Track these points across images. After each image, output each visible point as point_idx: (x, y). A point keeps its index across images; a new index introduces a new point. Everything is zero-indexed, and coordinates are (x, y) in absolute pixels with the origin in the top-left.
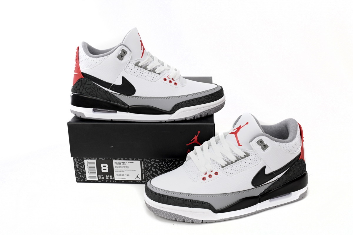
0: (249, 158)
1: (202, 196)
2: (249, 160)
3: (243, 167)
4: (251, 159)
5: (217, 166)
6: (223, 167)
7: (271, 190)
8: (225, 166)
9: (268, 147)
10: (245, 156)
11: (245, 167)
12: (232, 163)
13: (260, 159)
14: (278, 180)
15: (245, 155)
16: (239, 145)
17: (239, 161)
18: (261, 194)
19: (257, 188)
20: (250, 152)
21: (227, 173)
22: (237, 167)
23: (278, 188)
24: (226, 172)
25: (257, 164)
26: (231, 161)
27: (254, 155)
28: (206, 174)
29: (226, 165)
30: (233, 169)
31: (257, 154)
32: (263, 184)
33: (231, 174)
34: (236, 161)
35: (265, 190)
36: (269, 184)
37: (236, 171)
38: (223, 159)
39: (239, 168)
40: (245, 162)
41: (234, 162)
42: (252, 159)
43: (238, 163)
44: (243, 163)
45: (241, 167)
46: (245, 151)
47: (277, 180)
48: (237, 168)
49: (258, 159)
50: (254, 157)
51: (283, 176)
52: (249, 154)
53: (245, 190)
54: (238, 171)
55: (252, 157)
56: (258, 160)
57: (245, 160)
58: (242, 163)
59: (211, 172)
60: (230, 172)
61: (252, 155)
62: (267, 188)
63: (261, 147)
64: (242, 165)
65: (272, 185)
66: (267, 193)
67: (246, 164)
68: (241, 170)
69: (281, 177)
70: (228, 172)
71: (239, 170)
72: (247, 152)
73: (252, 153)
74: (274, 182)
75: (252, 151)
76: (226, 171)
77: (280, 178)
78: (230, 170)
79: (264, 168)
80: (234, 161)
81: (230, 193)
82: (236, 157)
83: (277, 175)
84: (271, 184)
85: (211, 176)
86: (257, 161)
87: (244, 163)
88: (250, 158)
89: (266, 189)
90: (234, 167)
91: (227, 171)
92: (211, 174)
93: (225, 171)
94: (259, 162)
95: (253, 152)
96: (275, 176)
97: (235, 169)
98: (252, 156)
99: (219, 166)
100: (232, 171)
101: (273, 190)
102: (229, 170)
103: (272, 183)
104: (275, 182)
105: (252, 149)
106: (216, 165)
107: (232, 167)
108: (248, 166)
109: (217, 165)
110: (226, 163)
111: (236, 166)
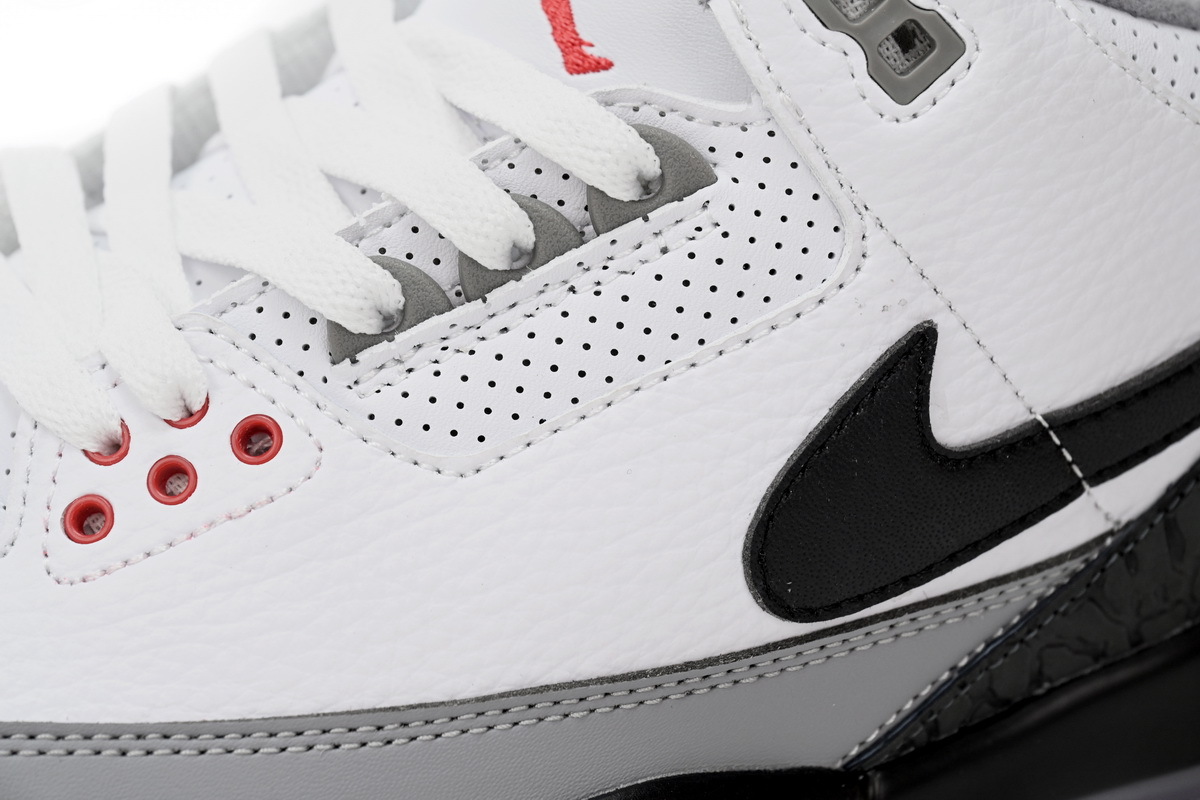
0: (702, 219)
1: (58, 749)
2: (709, 244)
3: (631, 341)
4: (728, 221)
5: (266, 339)
6: (346, 345)
7: (1031, 701)
8: (370, 326)
9: (955, 47)
10: (652, 193)
11: (653, 346)
12: (477, 282)
13: (852, 225)
14: (1119, 548)
15: (652, 166)
16: (580, 60)
17: (573, 255)
18: (886, 738)
19: (833, 642)
20: (713, 136)
21: (412, 425)
22: (545, 338)
23: (1121, 675)
24: (385, 419)
25: (818, 290)
26: (467, 263)
27: (778, 176)
28: (115, 449)
29: (392, 325)
30: (481, 367)
31: (816, 159)
32: (909, 583)
33: (468, 436)
34: (526, 260)
35: (941, 693)
36: (990, 595)
37: (532, 399)
38: (355, 236)
39: (570, 357)
40: (647, 272)
41: (500, 278)
42: (741, 224)
43: (557, 293)
44: (625, 284)
45: (604, 336)
46: (648, 116)
47: (1107, 554)
48: (543, 352)
49: (824, 226)
50: (773, 202)
51: (1176, 492)
52: (699, 158)
53: (656, 672)
54: (561, 398)
55: (747, 196)
56: (821, 239)
57: (651, 247)
58: (614, 286)
59: (191, 417)
60: (443, 416)
61: (751, 169)
62: (977, 663)
63: (858, 58)
64: (609, 308)
65: (1030, 619)
66: (967, 732)
67: (669, 293)
68: (595, 377)
69: (1162, 505)
70: (416, 411)
71: (565, 384)
72: (674, 124)
73: (741, 141)
74: (1056, 575)
75: (737, 109)
76: (388, 405)
77: (1145, 519)
78: (448, 389)
79: (919, 347)
80: (494, 259)
81: (452, 709)
82: (530, 205)
83: (1099, 477)
84: (1020, 599)
85: (176, 485)
86: (818, 253)
87: (641, 286)
88: (718, 211)
89: (962, 677)
90: (498, 343)
91: (402, 408)
92: (183, 444)
93: (372, 403)
94: (836, 270)
95: (758, 131)
96: (1072, 492)
97: (509, 373)
98: (748, 185)
99: (297, 331)
100: (477, 395)
101: (1062, 701)
102: (435, 387)
103: (1039, 586)
104: (1075, 576)
105: (742, 86)
106: (257, 323)
107: (468, 340)
108: (691, 325)
109: (269, 326)
110: (392, 296)
111: (530, 325)
